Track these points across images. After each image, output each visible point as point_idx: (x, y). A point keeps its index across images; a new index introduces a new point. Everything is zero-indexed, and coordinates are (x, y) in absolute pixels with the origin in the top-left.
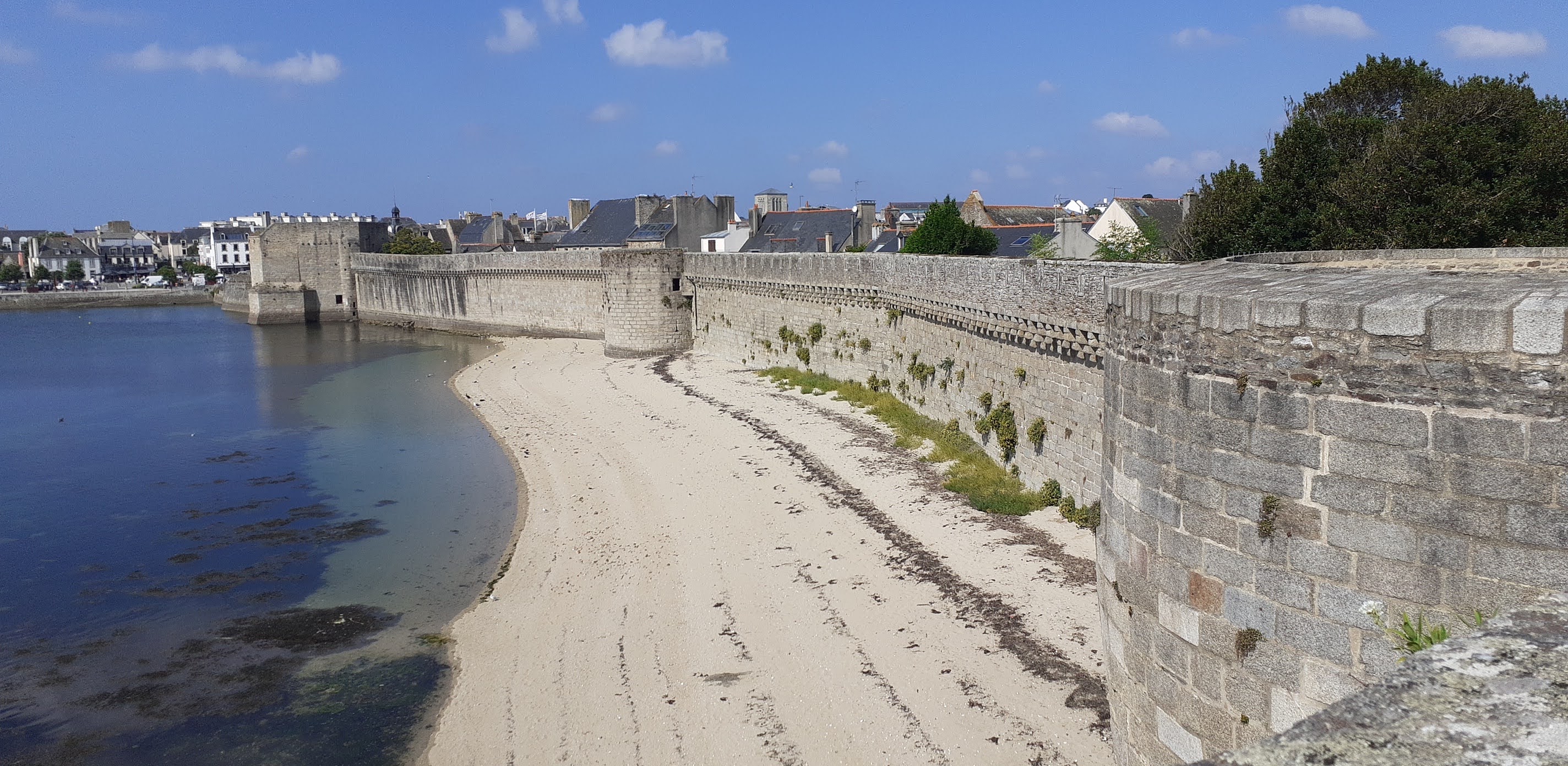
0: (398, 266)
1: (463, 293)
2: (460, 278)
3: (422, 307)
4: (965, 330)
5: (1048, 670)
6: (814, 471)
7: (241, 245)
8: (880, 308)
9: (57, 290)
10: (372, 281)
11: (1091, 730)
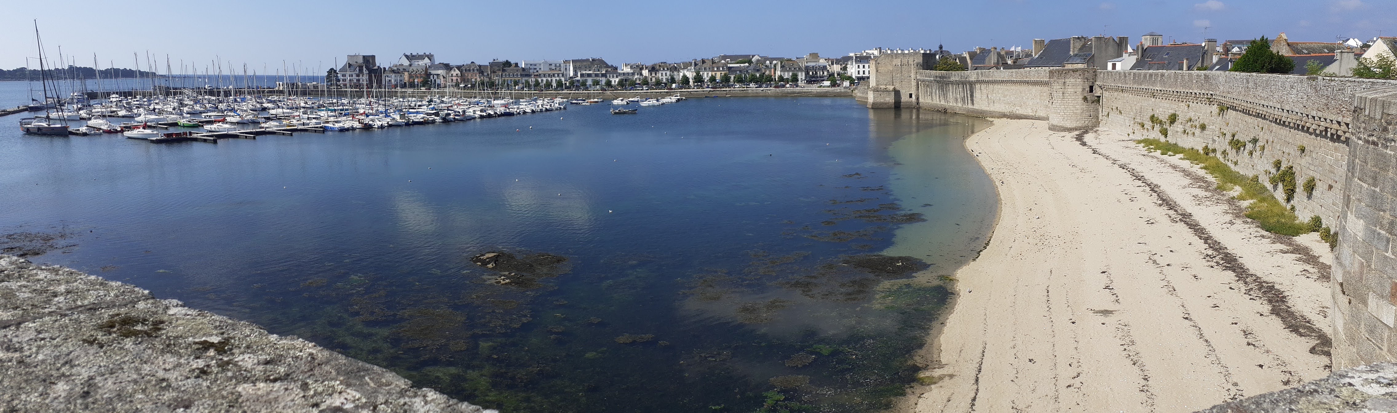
0: (940, 77)
1: (973, 93)
2: (972, 84)
3: (951, 101)
4: (1267, 119)
5: (1300, 330)
6: (1164, 200)
7: (867, 65)
8: (1213, 105)
9: (786, 87)
10: (928, 86)
11: (1325, 369)
